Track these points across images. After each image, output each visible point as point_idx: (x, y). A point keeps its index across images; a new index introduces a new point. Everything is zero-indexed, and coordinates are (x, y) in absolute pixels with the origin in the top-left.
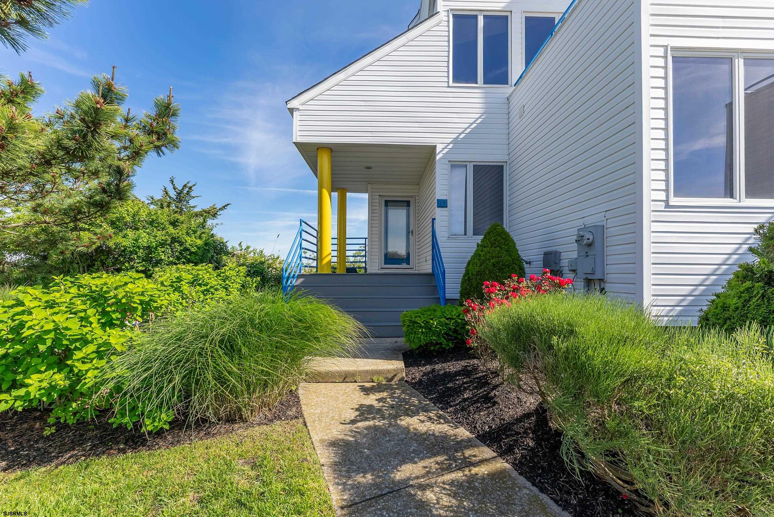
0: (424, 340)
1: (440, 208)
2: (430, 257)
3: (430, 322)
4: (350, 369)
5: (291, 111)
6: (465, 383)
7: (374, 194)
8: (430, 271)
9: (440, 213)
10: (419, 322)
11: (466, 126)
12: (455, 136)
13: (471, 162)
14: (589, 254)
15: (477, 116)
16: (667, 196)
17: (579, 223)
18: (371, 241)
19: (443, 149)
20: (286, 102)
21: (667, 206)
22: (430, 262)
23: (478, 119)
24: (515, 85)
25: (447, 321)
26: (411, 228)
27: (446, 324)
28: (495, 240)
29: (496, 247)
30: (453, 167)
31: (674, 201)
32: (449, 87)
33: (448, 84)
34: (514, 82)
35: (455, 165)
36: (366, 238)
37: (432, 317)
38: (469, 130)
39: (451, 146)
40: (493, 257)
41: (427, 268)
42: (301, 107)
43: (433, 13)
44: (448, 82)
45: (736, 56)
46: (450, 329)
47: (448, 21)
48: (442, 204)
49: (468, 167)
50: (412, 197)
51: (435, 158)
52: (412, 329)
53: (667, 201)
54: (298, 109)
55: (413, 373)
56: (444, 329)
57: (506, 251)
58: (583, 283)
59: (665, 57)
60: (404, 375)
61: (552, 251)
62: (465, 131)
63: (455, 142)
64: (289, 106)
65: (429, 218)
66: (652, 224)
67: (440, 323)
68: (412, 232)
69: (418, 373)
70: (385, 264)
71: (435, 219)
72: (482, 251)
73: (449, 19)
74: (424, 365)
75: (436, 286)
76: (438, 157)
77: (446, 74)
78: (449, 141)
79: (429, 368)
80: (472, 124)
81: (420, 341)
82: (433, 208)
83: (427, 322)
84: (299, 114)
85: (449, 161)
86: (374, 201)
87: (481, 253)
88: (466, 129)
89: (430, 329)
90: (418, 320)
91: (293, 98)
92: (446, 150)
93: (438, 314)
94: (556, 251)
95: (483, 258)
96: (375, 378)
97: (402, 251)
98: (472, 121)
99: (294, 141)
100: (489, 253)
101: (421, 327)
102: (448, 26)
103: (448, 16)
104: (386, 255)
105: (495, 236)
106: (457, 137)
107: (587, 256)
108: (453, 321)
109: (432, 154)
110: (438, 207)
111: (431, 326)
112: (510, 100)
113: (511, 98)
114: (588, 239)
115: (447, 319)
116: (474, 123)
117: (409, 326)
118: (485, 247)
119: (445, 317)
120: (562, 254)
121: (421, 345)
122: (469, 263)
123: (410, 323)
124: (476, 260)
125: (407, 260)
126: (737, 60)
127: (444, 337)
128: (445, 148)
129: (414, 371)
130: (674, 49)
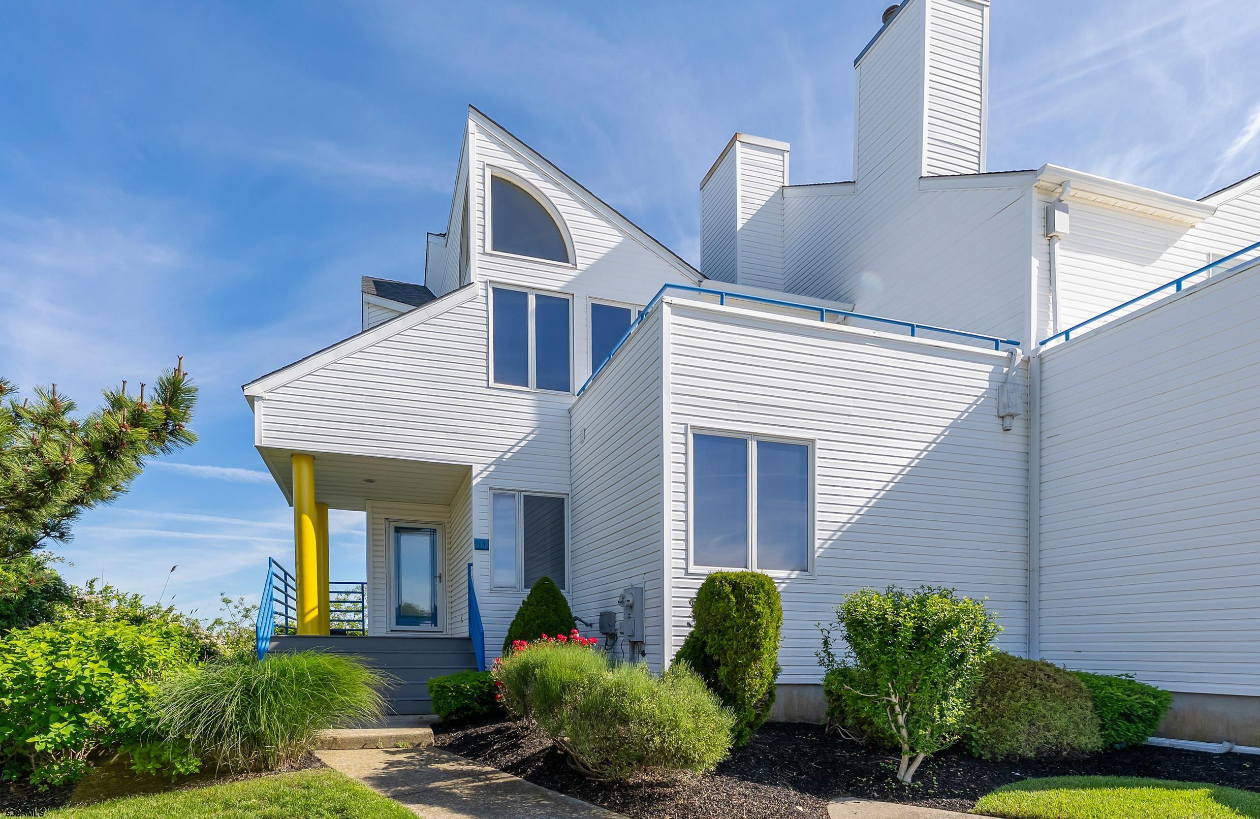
0: (455, 705)
1: (478, 551)
2: (466, 616)
3: (461, 686)
4: (372, 735)
5: (251, 400)
6: (497, 739)
7: (377, 516)
8: (467, 635)
9: (479, 559)
10: (448, 686)
11: (513, 442)
12: (498, 455)
13: (521, 491)
14: (631, 616)
15: (529, 430)
16: (687, 564)
17: (626, 583)
18: (373, 589)
19: (482, 471)
20: (243, 387)
21: (687, 573)
22: (467, 622)
23: (529, 434)
24: (578, 395)
25: (480, 685)
26: (439, 570)
27: (479, 688)
28: (542, 597)
29: (542, 606)
30: (496, 496)
31: (693, 569)
32: (488, 387)
33: (488, 384)
34: (578, 388)
35: (498, 495)
36: (363, 584)
37: (463, 681)
38: (517, 448)
39: (492, 468)
40: (538, 617)
41: (463, 631)
42: (267, 396)
43: (464, 283)
44: (488, 381)
45: (750, 438)
46: (483, 692)
47: (487, 297)
48: (482, 545)
49: (517, 496)
50: (440, 524)
51: (471, 482)
52: (441, 694)
53: (686, 569)
54: (261, 398)
55: (443, 740)
56: (476, 693)
57: (553, 610)
58: (629, 647)
59: (686, 434)
60: (433, 740)
61: (606, 612)
62: (511, 449)
63: (498, 462)
64: (247, 392)
65: (463, 561)
66: (673, 589)
67: (472, 687)
68: (440, 577)
69: (447, 739)
70: (397, 625)
71: (472, 565)
72: (526, 610)
73: (487, 293)
74: (455, 732)
75: (474, 653)
76: (474, 482)
77: (484, 370)
78: (490, 461)
79: (460, 734)
80: (521, 440)
81: (450, 707)
82: (469, 550)
83: (458, 686)
84: (263, 405)
85: (490, 489)
86: (376, 526)
87: (525, 612)
88: (513, 446)
89: (461, 693)
90: (448, 685)
91: (253, 382)
92: (485, 474)
93: (471, 678)
94: (611, 612)
95: (527, 618)
96: (400, 744)
97: (424, 606)
98: (521, 436)
99: (256, 444)
100: (534, 612)
101: (451, 691)
102: (487, 304)
103: (487, 290)
104: (399, 609)
105: (542, 593)
106: (501, 457)
107: (630, 618)
108: (487, 684)
109: (466, 475)
110: (475, 549)
111: (462, 690)
112: (572, 413)
113: (575, 410)
114: (628, 601)
115: (481, 683)
116: (524, 439)
117: (437, 691)
118: (530, 605)
119: (479, 681)
120: (617, 615)
121: (451, 710)
122: (512, 624)
123: (439, 688)
124: (519, 621)
125: (433, 617)
126: (750, 442)
127: (477, 702)
128: (485, 470)
129: (443, 737)
130: (693, 427)
